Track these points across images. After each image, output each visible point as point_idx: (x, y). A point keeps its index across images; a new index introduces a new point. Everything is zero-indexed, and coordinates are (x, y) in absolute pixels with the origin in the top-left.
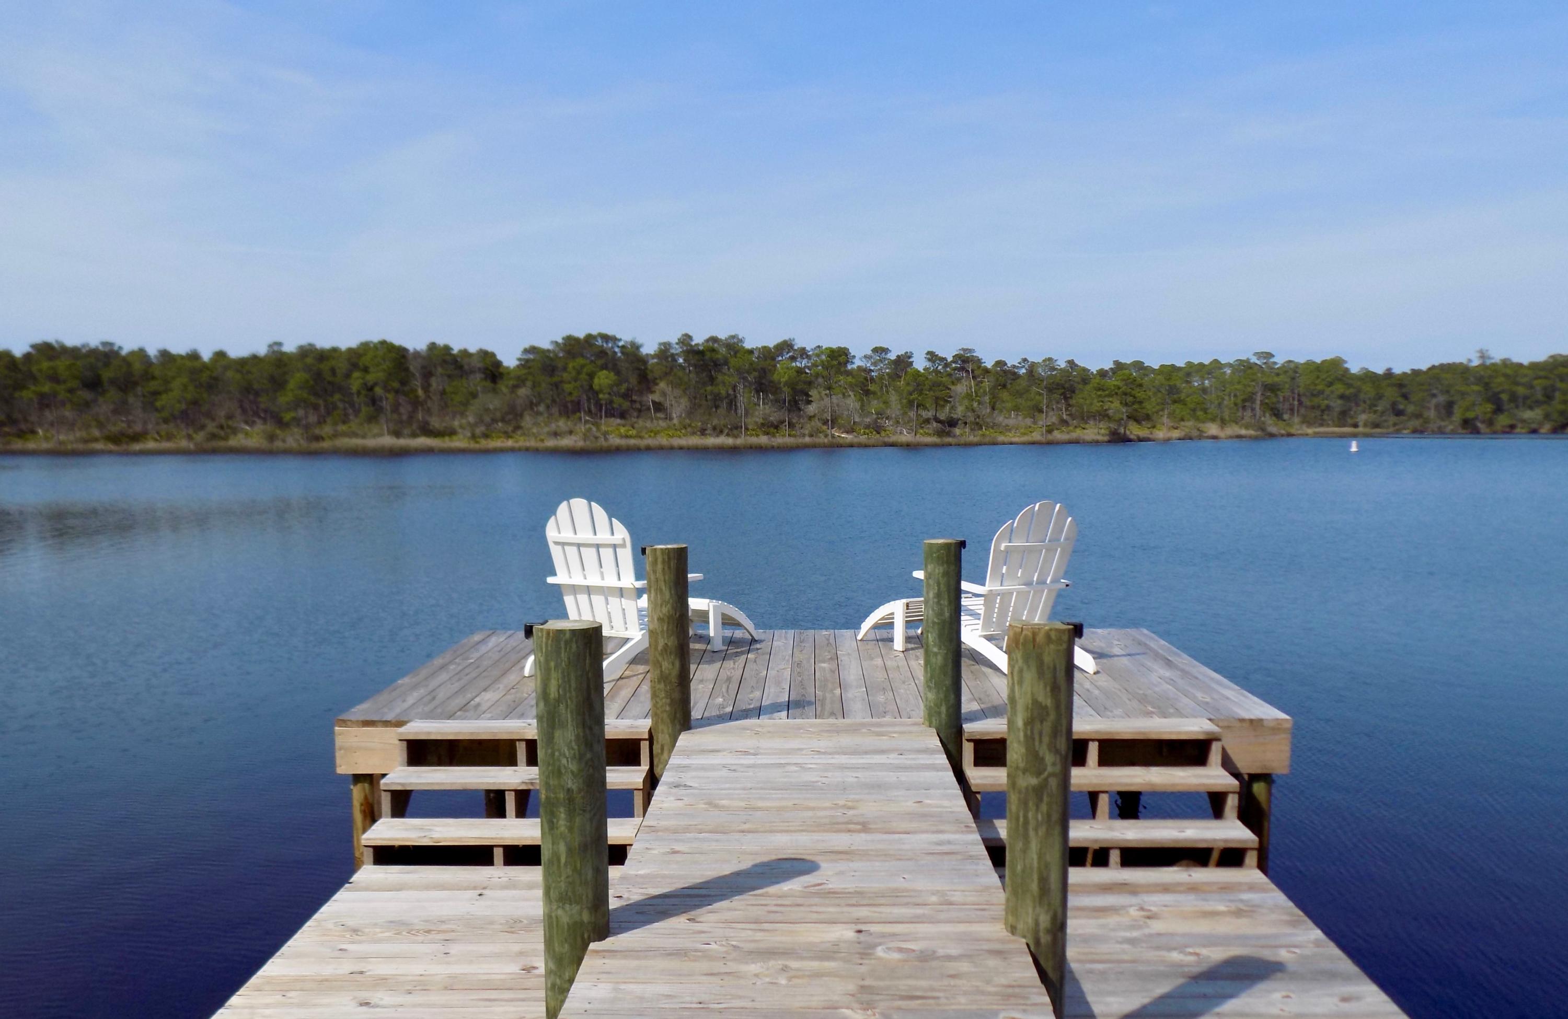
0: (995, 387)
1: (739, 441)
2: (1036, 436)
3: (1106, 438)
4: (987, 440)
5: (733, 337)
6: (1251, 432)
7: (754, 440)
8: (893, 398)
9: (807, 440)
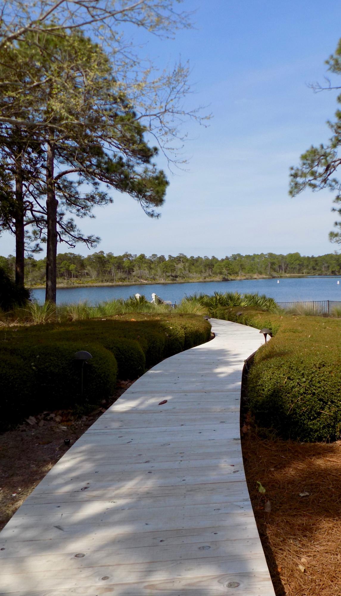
0: (190, 265)
1: (114, 284)
2: (201, 280)
3: (222, 280)
4: (186, 281)
5: (110, 253)
6: (267, 277)
7: (118, 283)
8: (159, 269)
9: (134, 283)
